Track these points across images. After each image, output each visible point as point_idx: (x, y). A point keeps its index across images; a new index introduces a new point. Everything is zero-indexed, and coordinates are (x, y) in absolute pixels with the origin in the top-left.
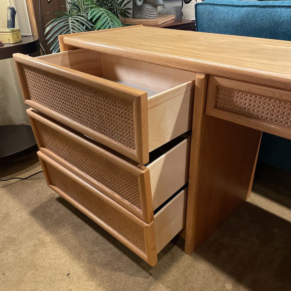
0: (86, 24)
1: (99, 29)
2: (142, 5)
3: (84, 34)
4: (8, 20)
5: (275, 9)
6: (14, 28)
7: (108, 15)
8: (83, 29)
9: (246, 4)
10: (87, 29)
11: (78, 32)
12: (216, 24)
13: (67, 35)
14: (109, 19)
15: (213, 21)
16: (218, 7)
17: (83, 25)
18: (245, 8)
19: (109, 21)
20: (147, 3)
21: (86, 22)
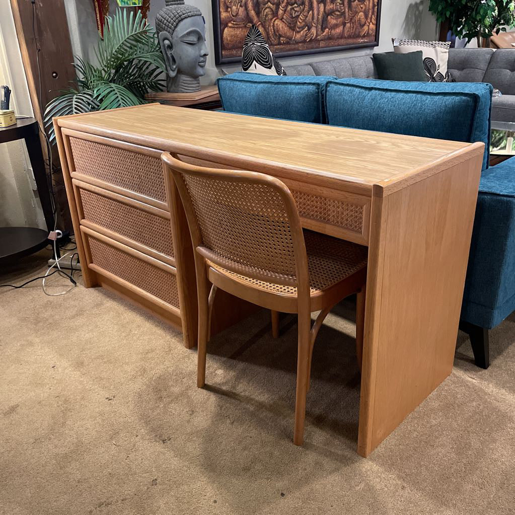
0: (91, 103)
1: (104, 109)
2: (176, 76)
3: (89, 114)
4: (2, 101)
5: (286, 86)
6: (8, 109)
7: (119, 92)
8: (88, 109)
9: (263, 81)
10: (93, 109)
11: (82, 113)
12: (237, 102)
13: (69, 116)
14: (120, 97)
15: (234, 98)
16: (238, 83)
17: (89, 104)
18: (262, 85)
19: (119, 98)
20: (183, 74)
21: (92, 101)
